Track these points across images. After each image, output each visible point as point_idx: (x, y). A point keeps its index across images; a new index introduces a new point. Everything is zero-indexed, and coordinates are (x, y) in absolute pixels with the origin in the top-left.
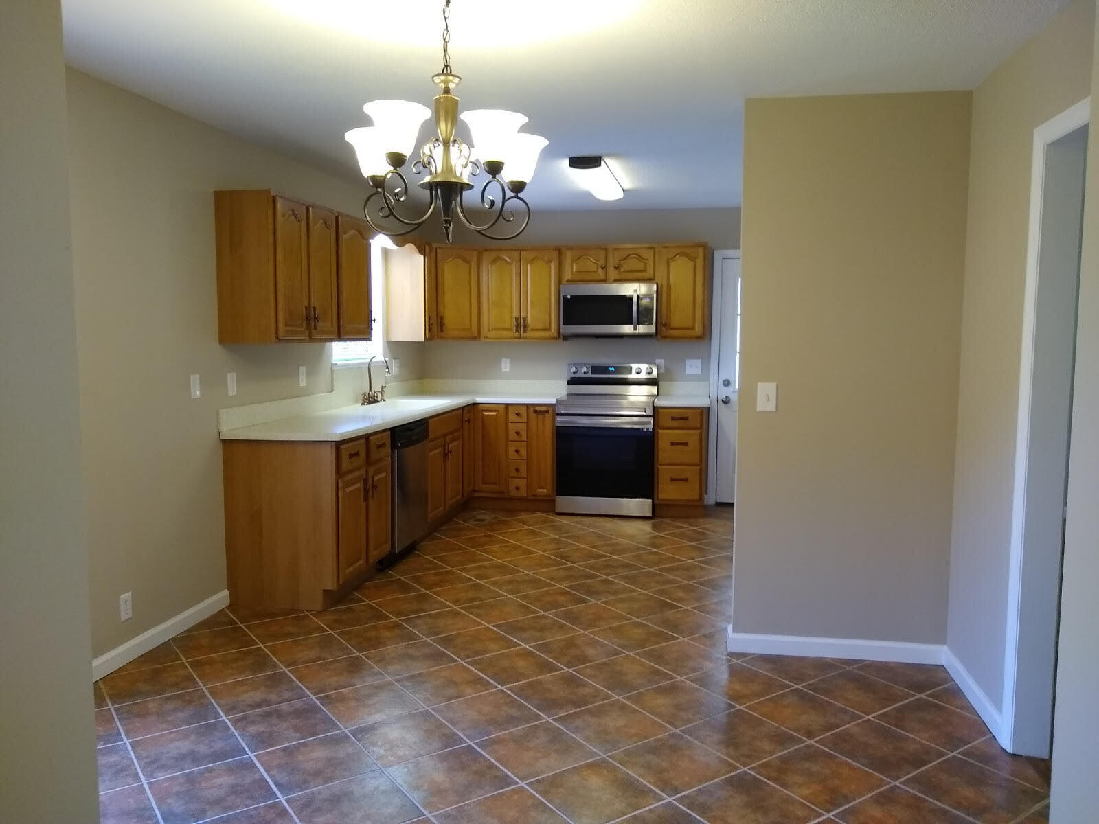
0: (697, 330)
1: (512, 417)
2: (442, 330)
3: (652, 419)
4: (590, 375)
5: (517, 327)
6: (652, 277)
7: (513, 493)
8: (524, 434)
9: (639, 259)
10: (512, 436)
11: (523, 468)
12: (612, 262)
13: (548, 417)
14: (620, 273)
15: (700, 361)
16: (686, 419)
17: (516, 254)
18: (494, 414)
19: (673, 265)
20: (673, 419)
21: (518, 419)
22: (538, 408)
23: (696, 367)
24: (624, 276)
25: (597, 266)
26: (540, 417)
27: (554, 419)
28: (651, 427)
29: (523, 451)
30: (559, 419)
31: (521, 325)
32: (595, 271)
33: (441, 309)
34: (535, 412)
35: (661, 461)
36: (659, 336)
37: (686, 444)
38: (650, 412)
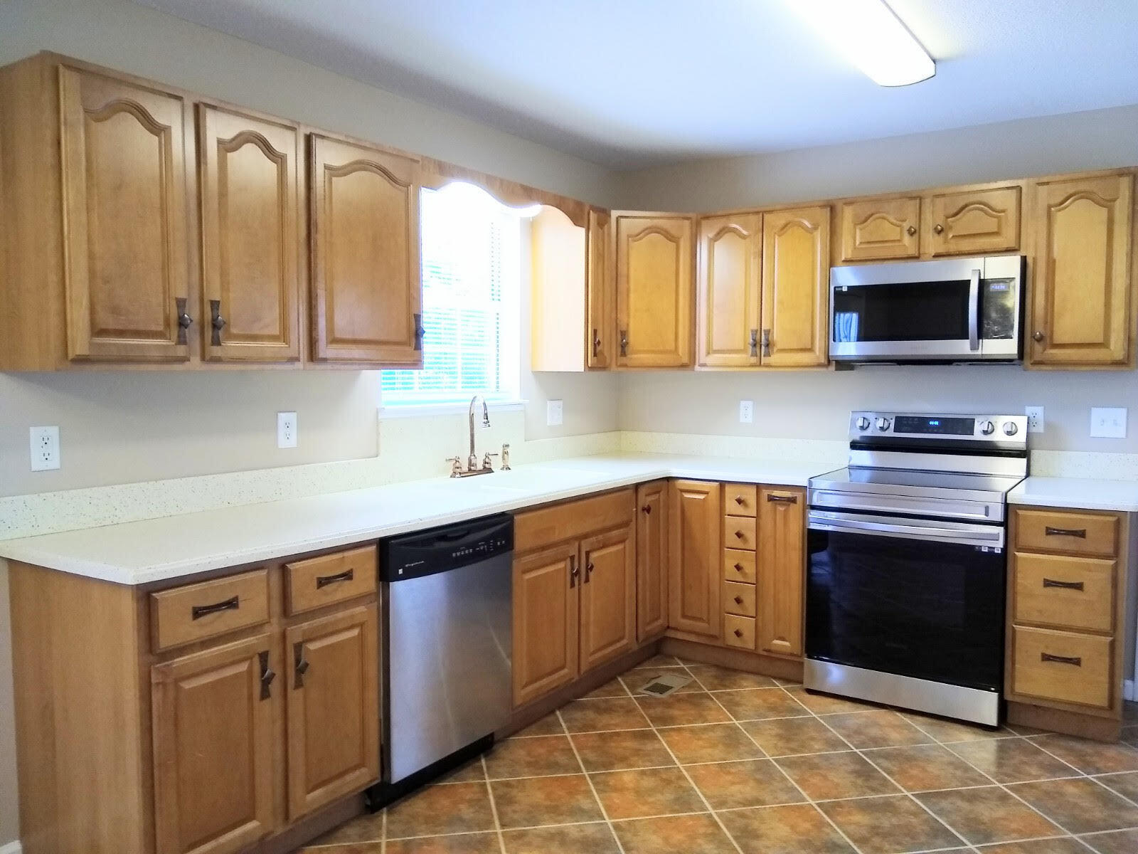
0: (1112, 347)
1: (731, 506)
2: (624, 354)
3: (1002, 529)
4: (890, 433)
5: (755, 345)
6: (1012, 244)
7: (733, 641)
8: (751, 536)
9: (986, 213)
10: (731, 539)
11: (749, 599)
12: (929, 221)
13: (795, 509)
14: (946, 241)
15: (1124, 411)
16: (1082, 534)
17: (754, 220)
18: (702, 497)
19: (1061, 218)
20: (1049, 532)
21: (740, 510)
22: (777, 493)
23: (1116, 424)
24: (953, 247)
25: (901, 232)
26: (781, 509)
27: (804, 517)
28: (998, 546)
29: (750, 568)
30: (814, 514)
31: (761, 344)
32: (899, 241)
33: (623, 317)
34: (771, 499)
35: (1019, 615)
36: (1027, 362)
37: (1078, 586)
38: (998, 515)
